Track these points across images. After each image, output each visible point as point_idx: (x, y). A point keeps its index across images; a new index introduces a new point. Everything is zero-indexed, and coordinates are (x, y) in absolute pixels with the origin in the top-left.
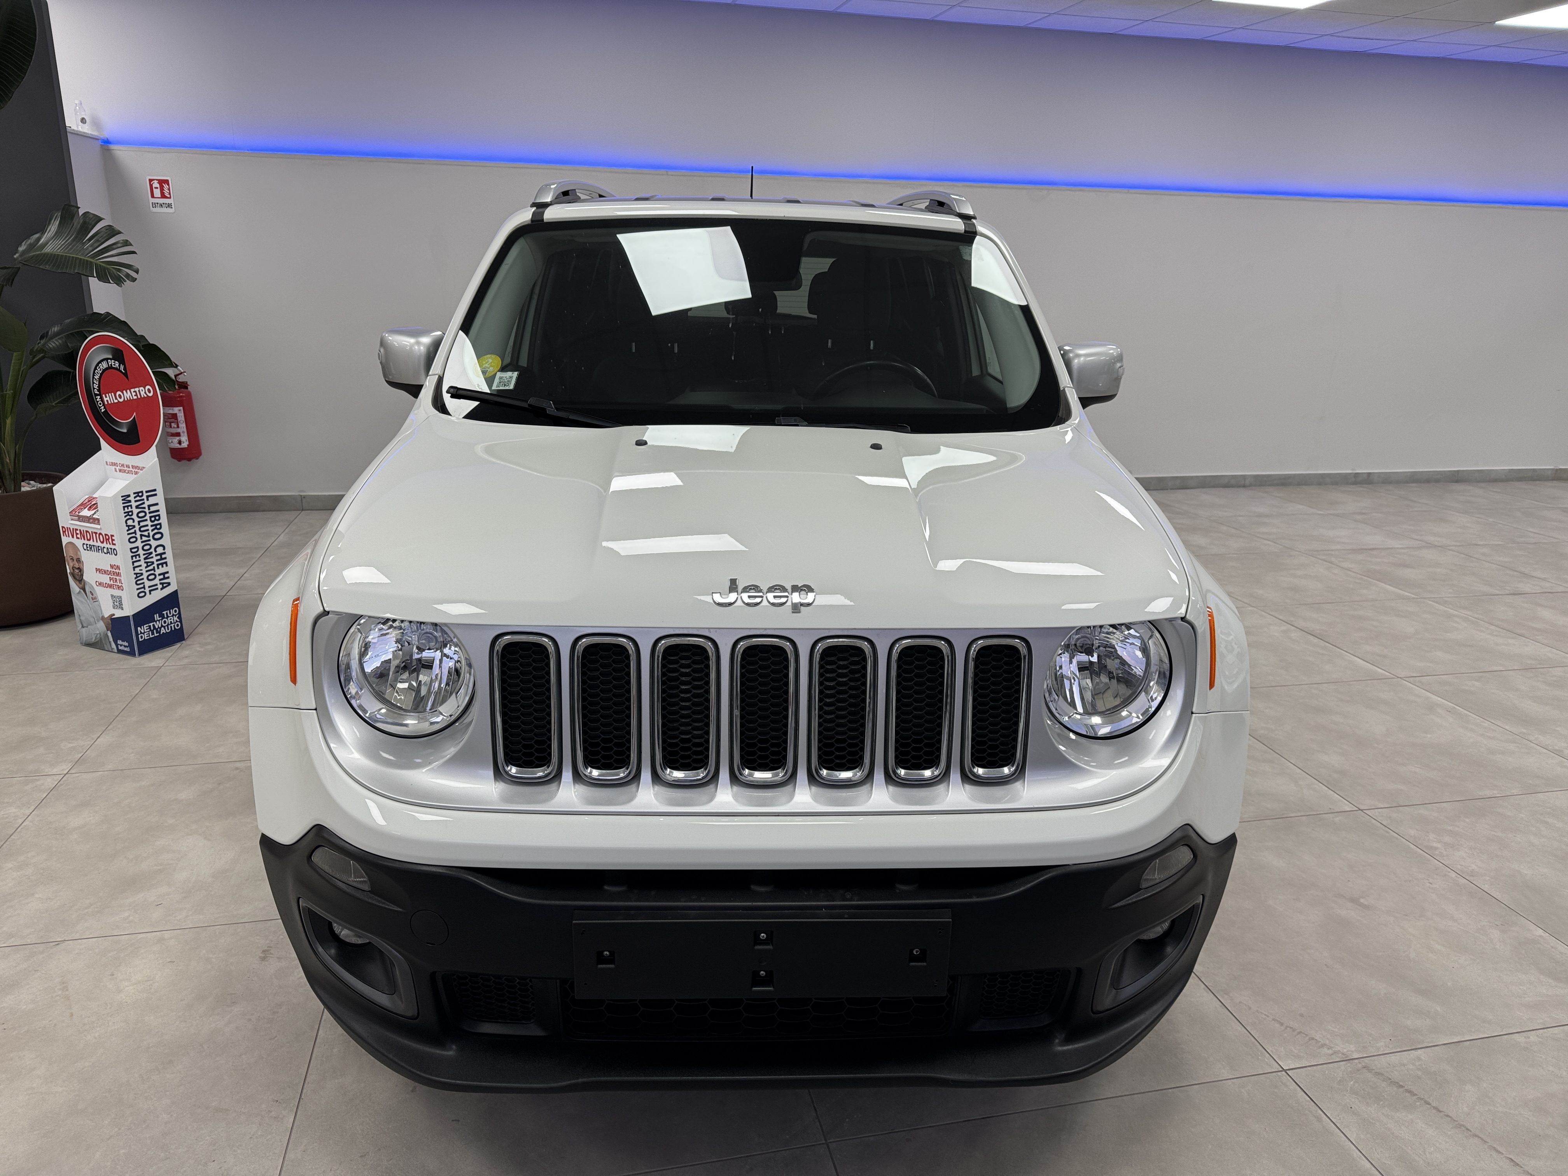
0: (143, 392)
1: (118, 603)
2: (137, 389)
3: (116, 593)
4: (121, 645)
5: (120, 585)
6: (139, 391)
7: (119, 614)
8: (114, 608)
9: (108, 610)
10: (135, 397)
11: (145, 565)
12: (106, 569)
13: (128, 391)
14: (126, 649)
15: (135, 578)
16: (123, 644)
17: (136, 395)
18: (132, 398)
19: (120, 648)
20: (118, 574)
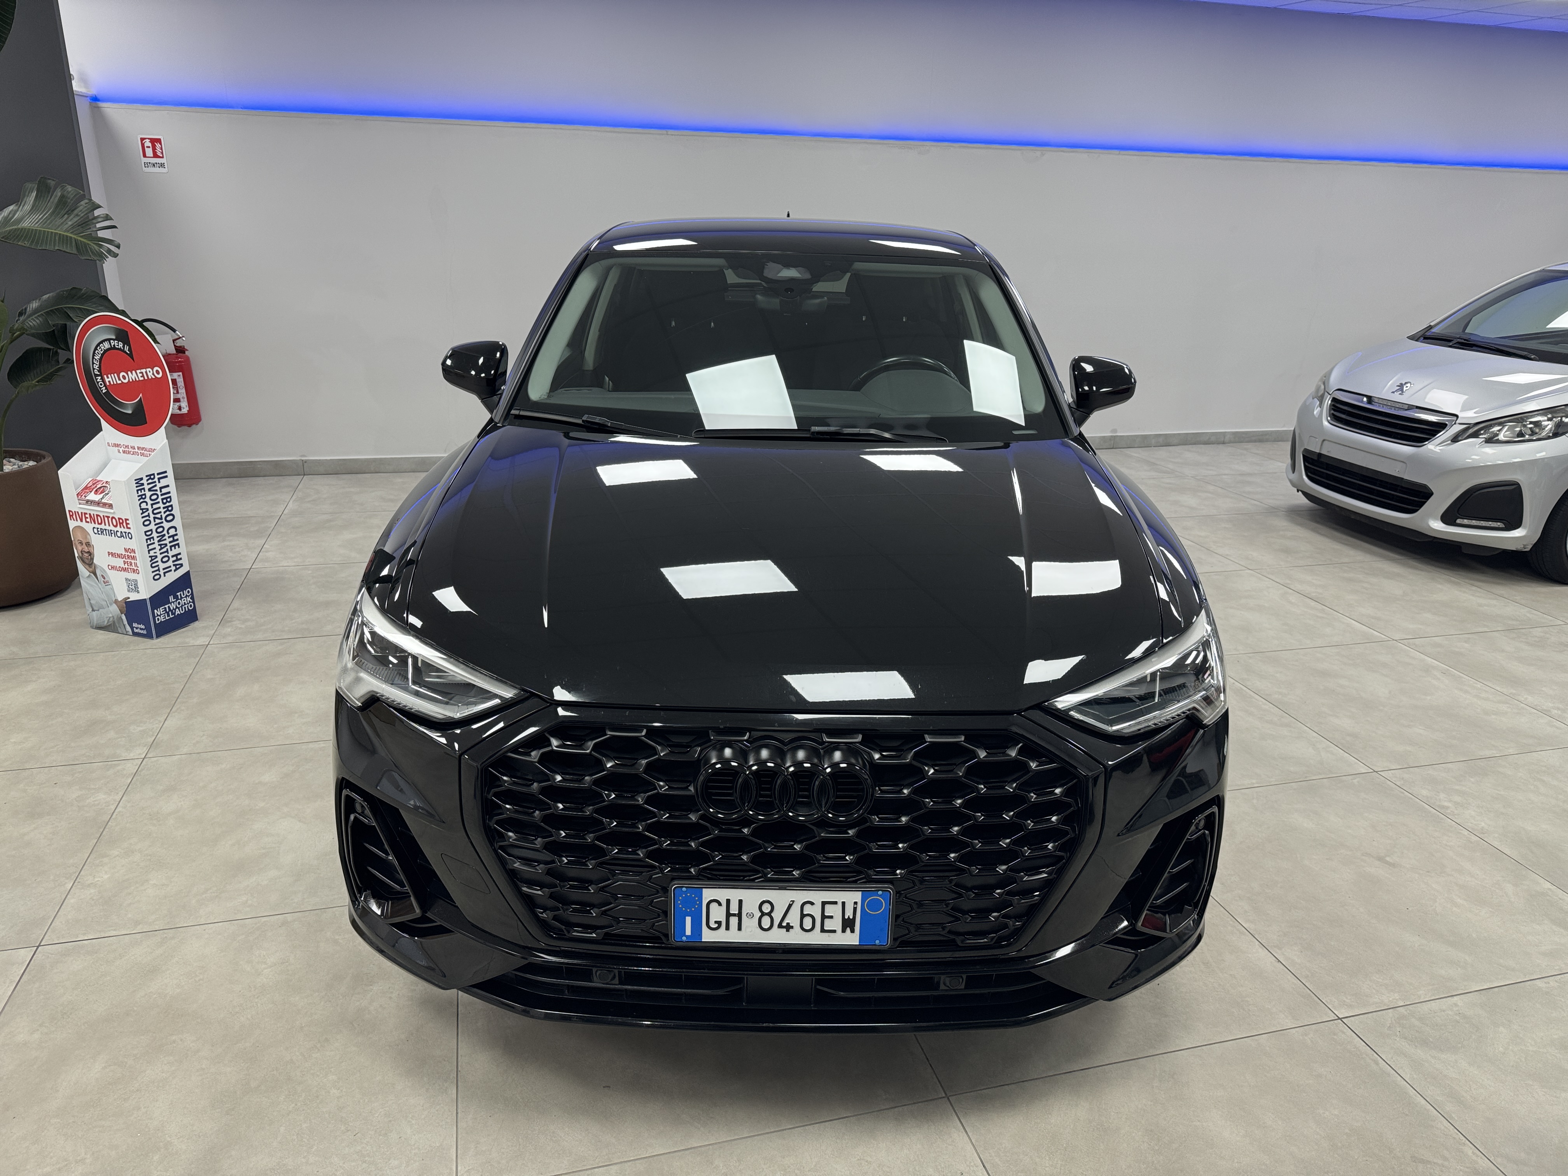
0: (150, 373)
1: (134, 586)
2: (144, 371)
3: (132, 576)
4: (137, 628)
5: (136, 568)
6: (146, 372)
7: (134, 597)
8: (129, 591)
9: (122, 593)
10: (142, 379)
11: (159, 547)
12: (119, 552)
13: (134, 372)
14: (142, 632)
15: (151, 561)
16: (139, 627)
17: (143, 376)
18: (137, 379)
19: (136, 630)
20: (134, 558)
